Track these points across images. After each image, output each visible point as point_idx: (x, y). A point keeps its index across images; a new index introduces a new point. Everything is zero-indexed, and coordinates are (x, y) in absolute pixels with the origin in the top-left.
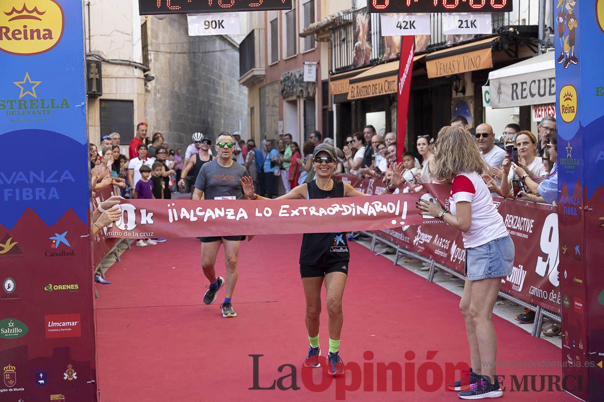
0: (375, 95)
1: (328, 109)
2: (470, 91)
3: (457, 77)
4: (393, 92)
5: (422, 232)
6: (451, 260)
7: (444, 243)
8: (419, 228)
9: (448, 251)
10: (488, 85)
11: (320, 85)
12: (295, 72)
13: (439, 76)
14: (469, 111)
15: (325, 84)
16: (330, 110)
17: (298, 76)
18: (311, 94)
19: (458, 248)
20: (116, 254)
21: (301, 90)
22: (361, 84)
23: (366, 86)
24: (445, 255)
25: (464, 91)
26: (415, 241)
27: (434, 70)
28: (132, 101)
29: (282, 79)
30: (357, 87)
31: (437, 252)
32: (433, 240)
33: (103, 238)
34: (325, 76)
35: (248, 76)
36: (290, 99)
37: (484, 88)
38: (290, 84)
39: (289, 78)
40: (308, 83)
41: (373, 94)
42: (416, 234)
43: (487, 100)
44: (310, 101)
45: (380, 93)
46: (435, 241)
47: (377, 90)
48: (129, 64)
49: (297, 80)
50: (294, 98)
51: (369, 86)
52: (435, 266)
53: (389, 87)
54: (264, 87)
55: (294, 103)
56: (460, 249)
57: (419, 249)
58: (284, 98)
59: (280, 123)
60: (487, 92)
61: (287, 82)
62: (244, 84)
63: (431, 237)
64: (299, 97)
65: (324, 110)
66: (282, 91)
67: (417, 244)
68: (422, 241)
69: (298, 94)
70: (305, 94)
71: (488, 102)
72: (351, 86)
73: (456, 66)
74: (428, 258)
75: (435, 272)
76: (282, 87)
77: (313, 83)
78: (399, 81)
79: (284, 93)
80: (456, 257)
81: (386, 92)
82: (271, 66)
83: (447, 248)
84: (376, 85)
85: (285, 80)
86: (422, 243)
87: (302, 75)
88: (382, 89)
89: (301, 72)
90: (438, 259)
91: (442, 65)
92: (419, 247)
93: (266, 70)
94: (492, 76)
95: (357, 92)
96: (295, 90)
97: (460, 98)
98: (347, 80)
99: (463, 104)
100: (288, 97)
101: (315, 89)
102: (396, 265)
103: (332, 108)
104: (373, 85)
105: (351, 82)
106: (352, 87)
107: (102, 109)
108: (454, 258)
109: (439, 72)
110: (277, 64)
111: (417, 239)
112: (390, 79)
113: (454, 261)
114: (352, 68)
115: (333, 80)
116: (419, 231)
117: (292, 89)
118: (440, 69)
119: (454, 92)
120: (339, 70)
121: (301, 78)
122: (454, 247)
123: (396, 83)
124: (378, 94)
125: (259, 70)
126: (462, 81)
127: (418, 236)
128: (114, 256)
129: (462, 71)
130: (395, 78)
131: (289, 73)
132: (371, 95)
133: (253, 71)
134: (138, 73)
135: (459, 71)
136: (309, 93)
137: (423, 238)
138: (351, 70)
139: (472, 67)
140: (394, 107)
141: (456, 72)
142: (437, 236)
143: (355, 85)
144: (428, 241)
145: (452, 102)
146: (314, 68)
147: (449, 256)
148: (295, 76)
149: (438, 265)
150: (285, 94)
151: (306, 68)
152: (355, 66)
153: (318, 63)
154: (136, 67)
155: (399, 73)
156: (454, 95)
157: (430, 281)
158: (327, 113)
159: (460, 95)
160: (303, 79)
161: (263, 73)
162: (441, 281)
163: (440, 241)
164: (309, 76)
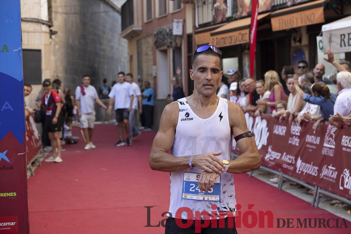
0: (231, 44)
2: (305, 41)
3: (296, 30)
4: (245, 42)
5: (272, 150)
6: (297, 172)
7: (290, 159)
8: (269, 148)
9: (295, 165)
10: (322, 35)
11: (186, 37)
12: (166, 28)
13: (281, 29)
14: (305, 56)
15: (190, 37)
17: (168, 31)
18: (179, 45)
19: (302, 163)
21: (171, 42)
22: (219, 37)
23: (223, 38)
24: (292, 168)
25: (300, 41)
26: (266, 158)
27: (277, 24)
28: (39, 51)
29: (155, 33)
30: (217, 38)
31: (285, 166)
32: (281, 156)
34: (190, 30)
35: (128, 31)
36: (162, 48)
37: (319, 38)
38: (162, 37)
39: (161, 32)
40: (176, 36)
41: (229, 43)
42: (267, 152)
43: (321, 47)
44: (177, 50)
45: (235, 42)
46: (283, 157)
47: (233, 41)
48: (38, 21)
49: (167, 34)
50: (165, 48)
51: (227, 38)
52: (284, 177)
53: (242, 38)
54: (141, 39)
55: (165, 52)
56: (304, 164)
57: (270, 164)
58: (157, 48)
59: (154, 67)
60: (321, 41)
61: (159, 36)
62: (125, 37)
63: (280, 154)
64: (169, 47)
65: (189, 57)
66: (156, 43)
67: (268, 160)
68: (272, 157)
69: (168, 44)
70: (174, 45)
71: (322, 49)
72: (211, 38)
73: (295, 22)
74: (278, 170)
75: (284, 182)
76: (155, 39)
77: (180, 36)
78: (250, 33)
79: (157, 43)
80: (301, 169)
81: (240, 41)
82: (147, 23)
83: (294, 163)
84: (232, 36)
85: (158, 34)
86: (272, 159)
87: (171, 30)
88: (236, 40)
89: (171, 28)
90: (285, 171)
91: (284, 22)
92: (270, 162)
93: (143, 26)
94: (325, 28)
95: (217, 43)
96: (166, 41)
97: (297, 47)
98: (208, 34)
99: (299, 51)
100: (160, 47)
101: (181, 41)
102: (252, 177)
104: (230, 37)
105: (212, 35)
106: (213, 39)
108: (299, 171)
109: (281, 27)
110: (151, 22)
111: (267, 157)
112: (243, 32)
113: (300, 173)
114: (212, 23)
115: (196, 33)
116: (270, 150)
117: (164, 41)
118: (283, 24)
119: (293, 42)
120: (201, 26)
121: (171, 32)
122: (299, 162)
123: (248, 35)
124: (233, 44)
125: (137, 26)
126: (299, 33)
127: (269, 154)
129: (300, 25)
130: (247, 31)
131: (160, 28)
132: (228, 45)
133: (132, 27)
134: (45, 28)
135: (297, 24)
136: (177, 44)
137: (272, 155)
138: (211, 26)
139: (308, 21)
140: (245, 54)
141: (295, 26)
142: (285, 153)
143: (215, 37)
144: (278, 158)
145: (292, 50)
146: (181, 25)
147: (295, 169)
148: (166, 31)
149: (286, 176)
150: (157, 45)
151: (175, 25)
152: (214, 22)
153: (184, 21)
154: (43, 24)
155: (250, 27)
156: (293, 44)
157: (280, 188)
159: (298, 44)
160: (172, 33)
161: (140, 28)
162: (288, 189)
163: (287, 157)
164: (177, 30)
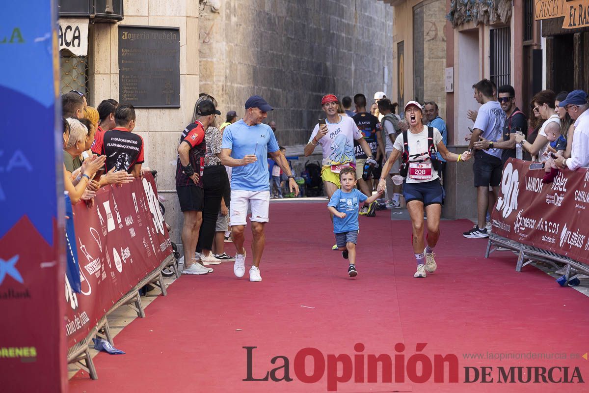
1: (531, 45)
11: (519, 1)
16: (535, 48)
18: (503, 19)
20: (137, 304)
21: (486, 12)
22: (586, 2)
28: (176, 30)
30: (580, 6)
33: (113, 274)
36: (466, 27)
44: (501, 30)
50: (473, 25)
54: (421, 5)
55: (472, 35)
58: (456, 25)
59: (449, 71)
64: (481, 24)
65: (526, 49)
66: (453, 13)
69: (480, 19)
70: (492, 19)
72: (570, 4)
76: (453, 4)
79: (456, 15)
95: (580, 16)
96: (475, 10)
100: (462, 23)
101: (510, 9)
103: (539, 44)
106: (571, 7)
107: (122, 44)
128: (133, 306)
136: (499, 17)
143: (576, 4)
150: (457, 18)
158: (531, 55)
